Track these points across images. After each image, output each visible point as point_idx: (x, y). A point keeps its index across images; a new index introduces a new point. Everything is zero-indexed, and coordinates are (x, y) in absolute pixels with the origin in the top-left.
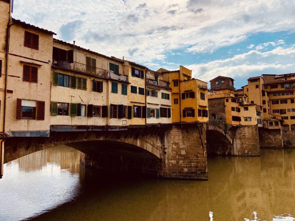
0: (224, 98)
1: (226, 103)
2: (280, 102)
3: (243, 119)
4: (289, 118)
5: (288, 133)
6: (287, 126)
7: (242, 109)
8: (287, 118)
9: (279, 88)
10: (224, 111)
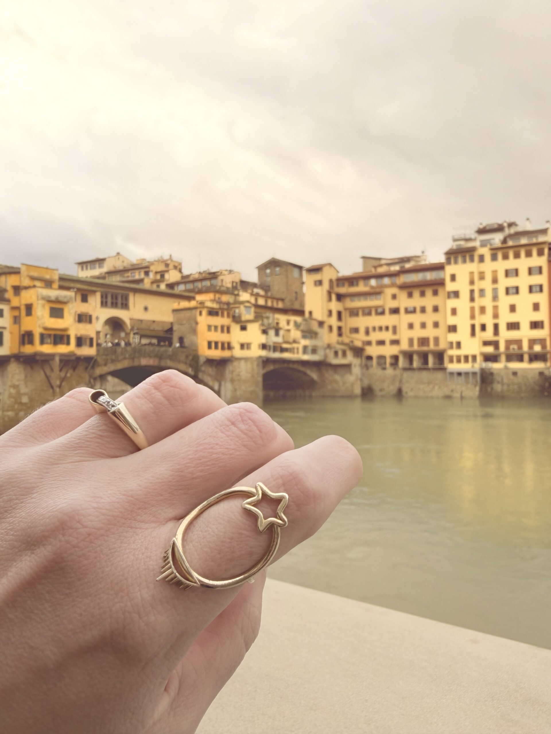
0: (195, 308)
1: (200, 319)
2: (360, 313)
3: (237, 347)
4: (374, 343)
5: (371, 371)
6: (370, 358)
7: (235, 328)
8: (369, 343)
9: (361, 288)
10: (194, 331)
